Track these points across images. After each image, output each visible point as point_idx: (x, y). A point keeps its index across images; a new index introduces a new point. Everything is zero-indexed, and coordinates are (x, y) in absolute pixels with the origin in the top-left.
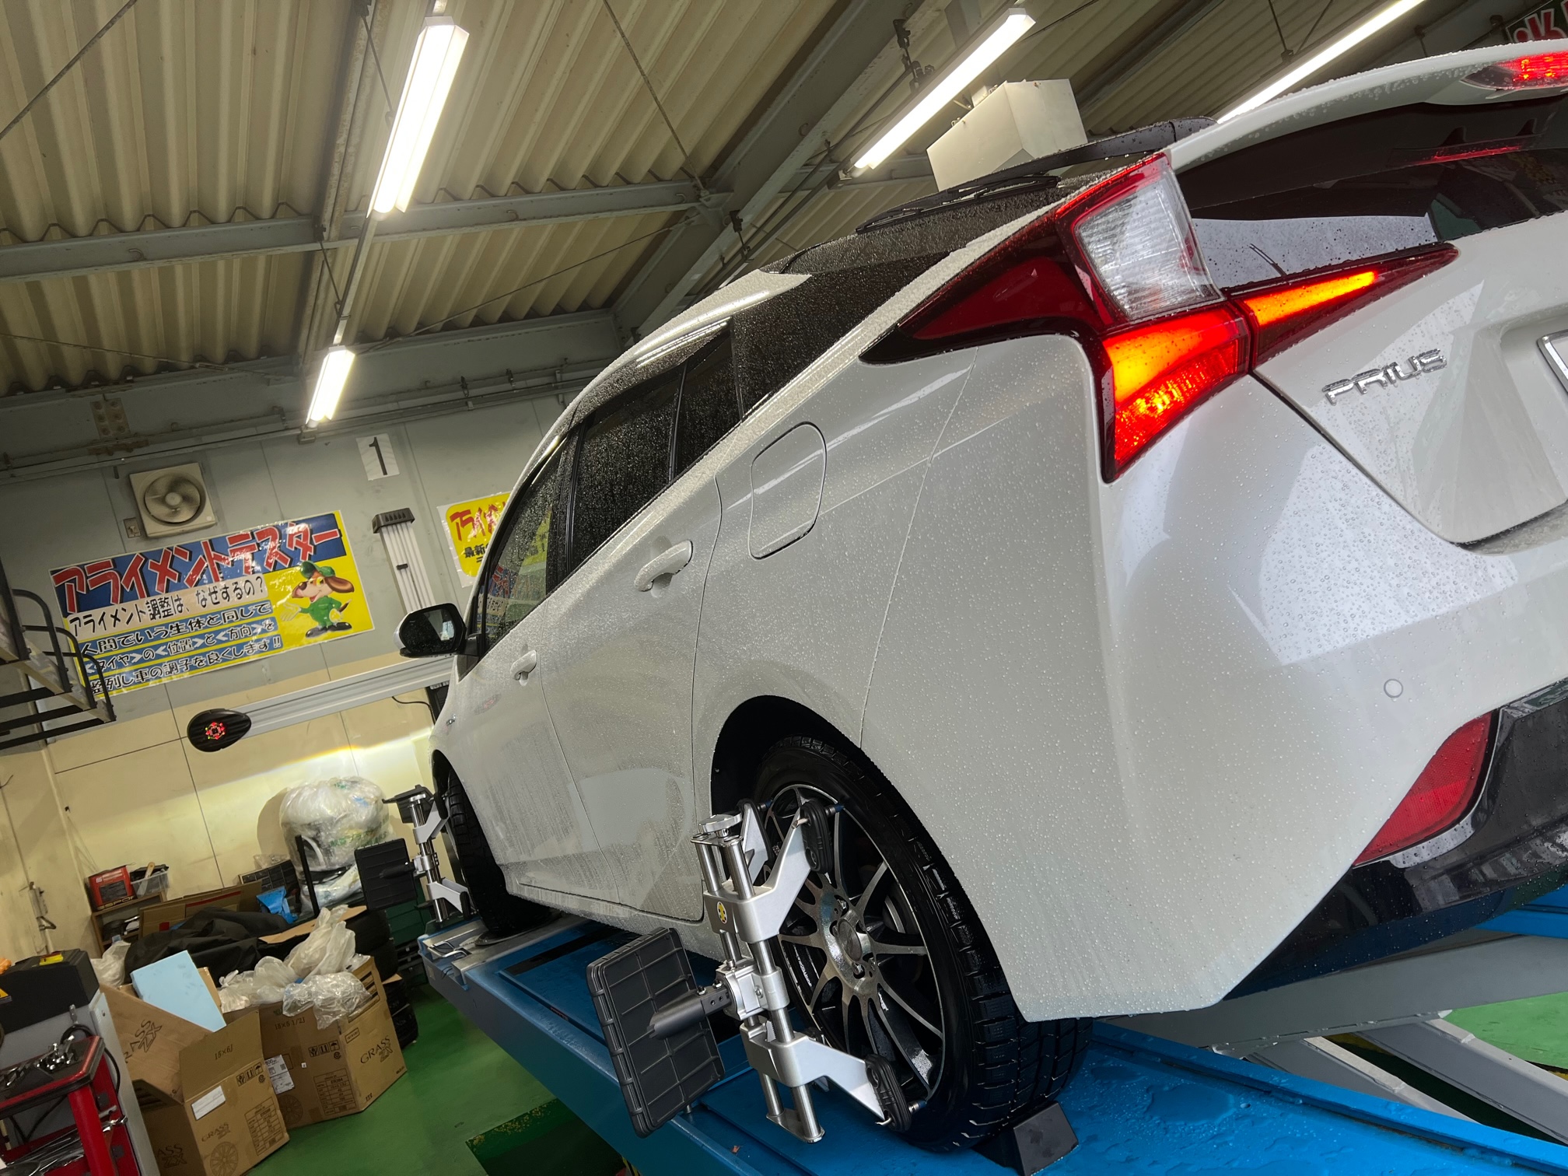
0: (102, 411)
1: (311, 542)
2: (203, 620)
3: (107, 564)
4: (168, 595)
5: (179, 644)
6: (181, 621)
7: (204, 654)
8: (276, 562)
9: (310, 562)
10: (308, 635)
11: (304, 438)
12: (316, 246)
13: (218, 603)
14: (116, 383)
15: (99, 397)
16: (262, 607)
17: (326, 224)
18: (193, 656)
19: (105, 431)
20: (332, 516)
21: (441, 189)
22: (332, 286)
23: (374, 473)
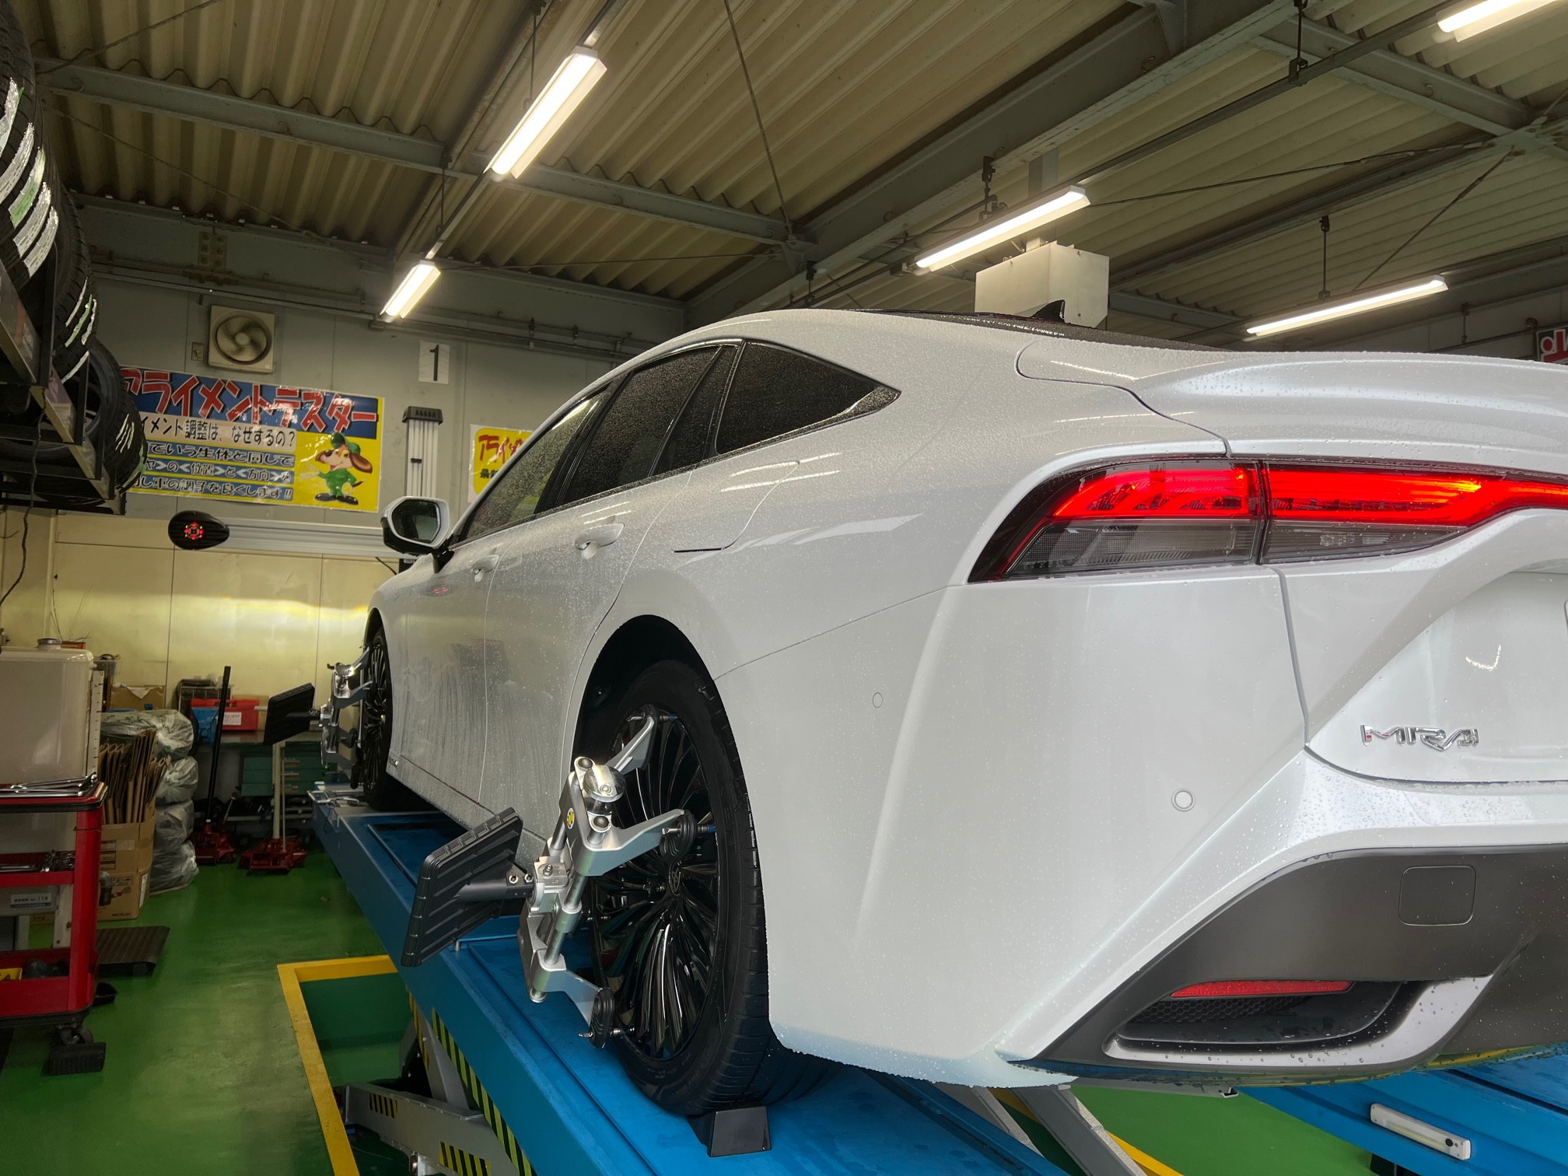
0: (207, 242)
1: (349, 417)
2: (230, 453)
3: (165, 376)
4: (209, 421)
5: (202, 467)
6: (211, 448)
7: (221, 483)
8: (312, 424)
9: (343, 435)
10: (317, 498)
11: (375, 324)
12: (438, 171)
13: (249, 442)
14: (229, 222)
15: (209, 230)
16: (286, 460)
17: (454, 156)
18: (209, 482)
19: (203, 260)
20: (376, 401)
21: (564, 157)
22: (440, 209)
23: (426, 376)
